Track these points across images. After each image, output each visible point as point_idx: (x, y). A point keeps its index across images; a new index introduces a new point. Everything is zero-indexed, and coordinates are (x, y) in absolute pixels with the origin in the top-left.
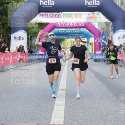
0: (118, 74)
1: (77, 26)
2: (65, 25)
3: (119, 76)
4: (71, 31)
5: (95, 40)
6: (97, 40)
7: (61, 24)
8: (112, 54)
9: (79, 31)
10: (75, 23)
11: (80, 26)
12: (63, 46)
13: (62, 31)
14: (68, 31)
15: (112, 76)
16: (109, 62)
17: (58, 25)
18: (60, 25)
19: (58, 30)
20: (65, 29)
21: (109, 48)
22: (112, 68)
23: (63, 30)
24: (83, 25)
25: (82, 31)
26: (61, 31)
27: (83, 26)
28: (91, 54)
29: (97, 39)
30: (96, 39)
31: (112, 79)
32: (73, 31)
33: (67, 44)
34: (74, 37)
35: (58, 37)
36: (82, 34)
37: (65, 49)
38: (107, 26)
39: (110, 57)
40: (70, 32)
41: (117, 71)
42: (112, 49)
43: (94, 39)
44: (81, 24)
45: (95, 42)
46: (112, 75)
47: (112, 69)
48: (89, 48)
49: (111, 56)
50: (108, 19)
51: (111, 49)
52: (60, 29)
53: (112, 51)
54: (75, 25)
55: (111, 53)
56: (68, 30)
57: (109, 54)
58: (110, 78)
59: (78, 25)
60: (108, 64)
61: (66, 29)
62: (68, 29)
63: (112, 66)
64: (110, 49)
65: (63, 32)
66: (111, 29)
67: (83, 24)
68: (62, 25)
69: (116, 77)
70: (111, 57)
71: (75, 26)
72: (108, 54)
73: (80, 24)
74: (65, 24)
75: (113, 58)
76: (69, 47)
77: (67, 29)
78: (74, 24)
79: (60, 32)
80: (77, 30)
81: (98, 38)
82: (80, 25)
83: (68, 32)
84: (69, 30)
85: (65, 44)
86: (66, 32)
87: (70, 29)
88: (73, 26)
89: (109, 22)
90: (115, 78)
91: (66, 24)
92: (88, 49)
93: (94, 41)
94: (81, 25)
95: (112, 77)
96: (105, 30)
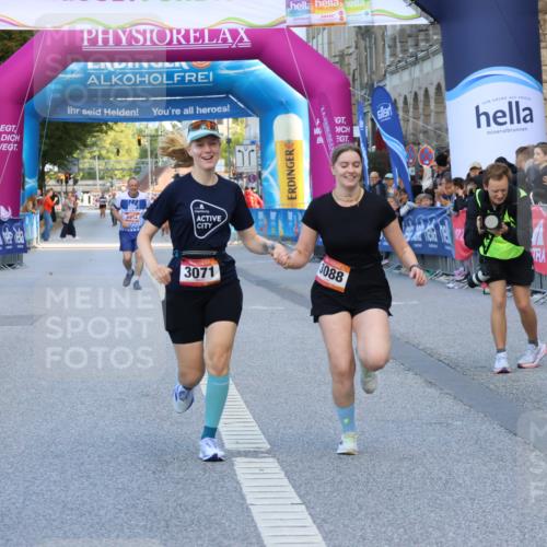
0: (533, 341)
1: (207, 44)
2: (137, 41)
3: (539, 356)
4: (161, 73)
5: (317, 131)
6: (327, 129)
7: (111, 37)
8: (499, 226)
9: (207, 77)
10: (195, 31)
11: (226, 46)
12: (87, 166)
13: (108, 76)
14: (142, 75)
15: (502, 354)
16: (480, 274)
17: (93, 42)
18: (106, 41)
19: (85, 70)
20: (123, 65)
21: (478, 191)
22: (502, 307)
23: (112, 70)
24: (241, 40)
25: (228, 78)
26: (99, 78)
27: (241, 45)
28: (290, 215)
29: (333, 125)
30: (321, 126)
31: (504, 371)
32: (170, 76)
33: (118, 151)
34: (178, 112)
35: (85, 112)
36: (228, 93)
37: (102, 178)
38: (362, 43)
39: (486, 242)
40: (156, 79)
41: (530, 324)
42: (500, 195)
43: (312, 126)
44: (234, 33)
45: (320, 140)
46: (499, 351)
47: (497, 316)
48: (273, 174)
49: (493, 236)
50: (418, 4)
51: (491, 194)
52: (90, 65)
53: (499, 206)
54: (196, 39)
55: (491, 221)
56: (141, 68)
57: (483, 226)
58: (491, 370)
59: (211, 39)
60: (472, 285)
61: (130, 65)
62: (145, 65)
63: (499, 299)
64: (485, 196)
65: (114, 80)
66: (389, 60)
67: (242, 34)
68: (118, 41)
69: (527, 359)
70: (494, 245)
71: (193, 45)
72: (478, 223)
73: (228, 36)
74: (134, 33)
75: (501, 249)
76: (124, 166)
77: (137, 65)
78: (192, 35)
79: (93, 80)
80: (197, 71)
81: (339, 120)
82: (225, 40)
83: (142, 82)
84: (150, 67)
85: (104, 152)
86: (129, 79)
87: (153, 64)
88: (184, 46)
89: (423, 21)
90: (520, 367)
91: (140, 37)
92: (267, 180)
93: (313, 138)
94: (230, 40)
95: (501, 362)
96: (354, 66)
